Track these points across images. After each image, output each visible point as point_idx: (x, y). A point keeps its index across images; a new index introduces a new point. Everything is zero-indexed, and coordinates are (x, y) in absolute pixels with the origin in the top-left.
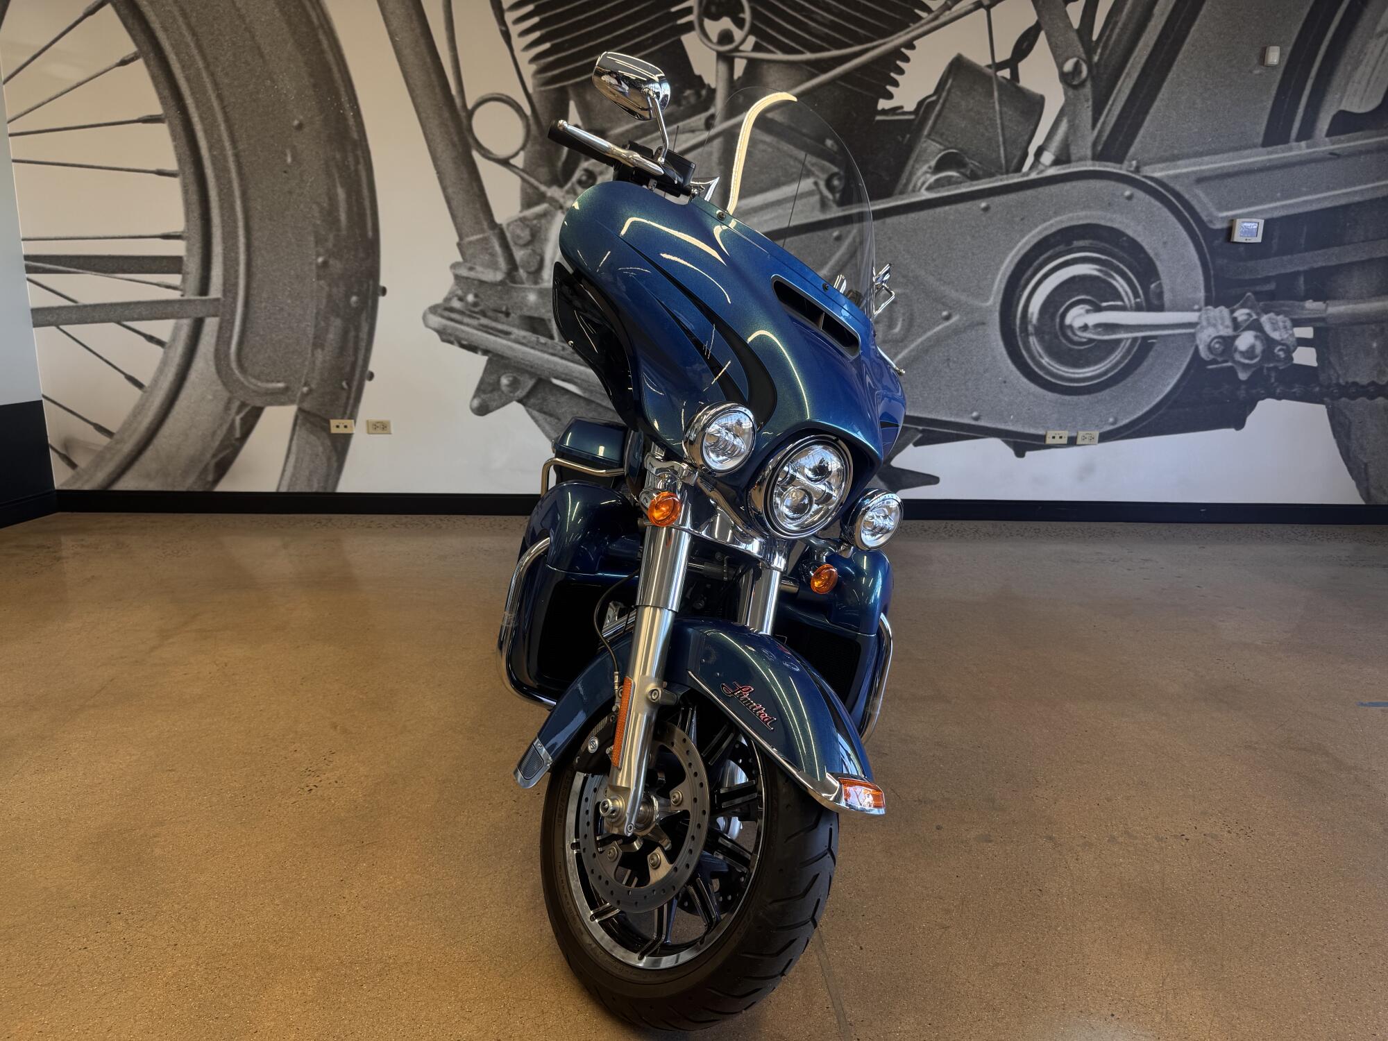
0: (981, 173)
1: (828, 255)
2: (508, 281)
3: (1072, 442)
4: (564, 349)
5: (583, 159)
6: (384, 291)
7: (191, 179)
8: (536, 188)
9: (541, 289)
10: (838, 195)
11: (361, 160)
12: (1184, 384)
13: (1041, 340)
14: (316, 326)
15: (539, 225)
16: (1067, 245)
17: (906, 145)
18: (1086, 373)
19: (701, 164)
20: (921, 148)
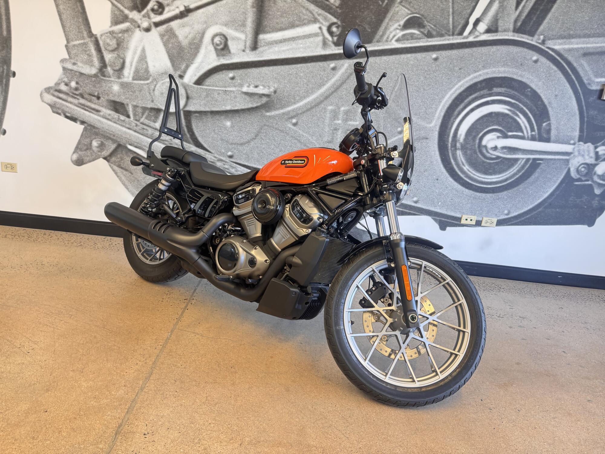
0: (434, 33)
1: (325, 79)
2: (99, 75)
3: (479, 223)
4: (137, 125)
6: (14, 74)
8: (122, 11)
9: (122, 82)
10: (335, 38)
12: (557, 193)
13: (465, 154)
15: (122, 37)
16: (489, 90)
17: (384, 8)
18: (492, 179)
19: (239, 5)
20: (395, 11)
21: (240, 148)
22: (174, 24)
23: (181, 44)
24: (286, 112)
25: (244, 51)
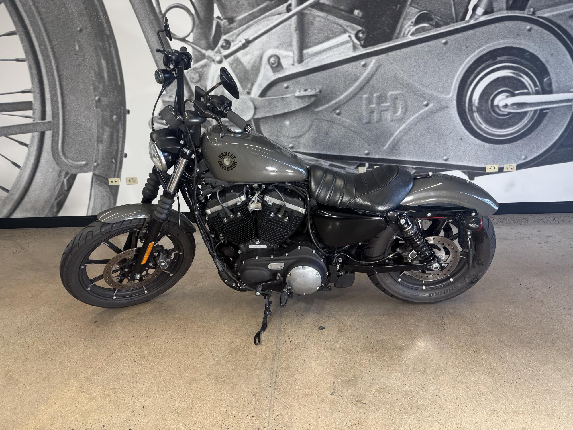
0: (441, 23)
1: (359, 74)
3: (501, 170)
5: (223, 35)
6: (129, 112)
7: (32, 62)
8: (200, 52)
10: (362, 42)
11: (112, 45)
13: (481, 115)
14: (98, 132)
15: (203, 71)
16: (494, 60)
17: (398, 11)
18: (507, 131)
19: (286, 31)
20: (406, 12)
21: (298, 140)
22: (239, 54)
23: (245, 68)
24: (330, 106)
25: (293, 65)
